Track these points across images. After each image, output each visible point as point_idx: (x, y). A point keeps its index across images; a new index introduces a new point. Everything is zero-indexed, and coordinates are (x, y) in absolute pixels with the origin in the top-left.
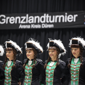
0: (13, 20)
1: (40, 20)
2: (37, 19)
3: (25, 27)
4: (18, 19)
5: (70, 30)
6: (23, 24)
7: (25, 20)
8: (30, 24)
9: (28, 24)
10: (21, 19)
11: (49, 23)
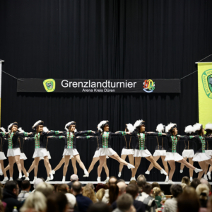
0: (75, 84)
1: (102, 85)
2: (99, 84)
3: (87, 91)
4: (81, 84)
5: (130, 94)
6: (85, 88)
7: (88, 85)
8: (93, 89)
9: (91, 88)
10: (84, 84)
11: (111, 88)
